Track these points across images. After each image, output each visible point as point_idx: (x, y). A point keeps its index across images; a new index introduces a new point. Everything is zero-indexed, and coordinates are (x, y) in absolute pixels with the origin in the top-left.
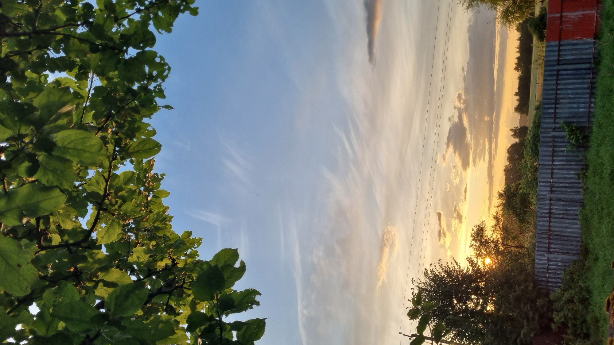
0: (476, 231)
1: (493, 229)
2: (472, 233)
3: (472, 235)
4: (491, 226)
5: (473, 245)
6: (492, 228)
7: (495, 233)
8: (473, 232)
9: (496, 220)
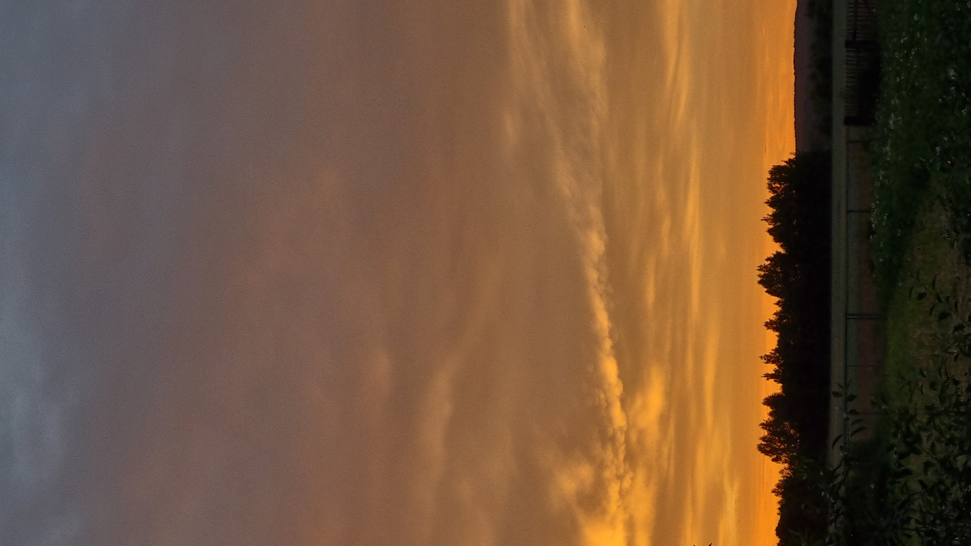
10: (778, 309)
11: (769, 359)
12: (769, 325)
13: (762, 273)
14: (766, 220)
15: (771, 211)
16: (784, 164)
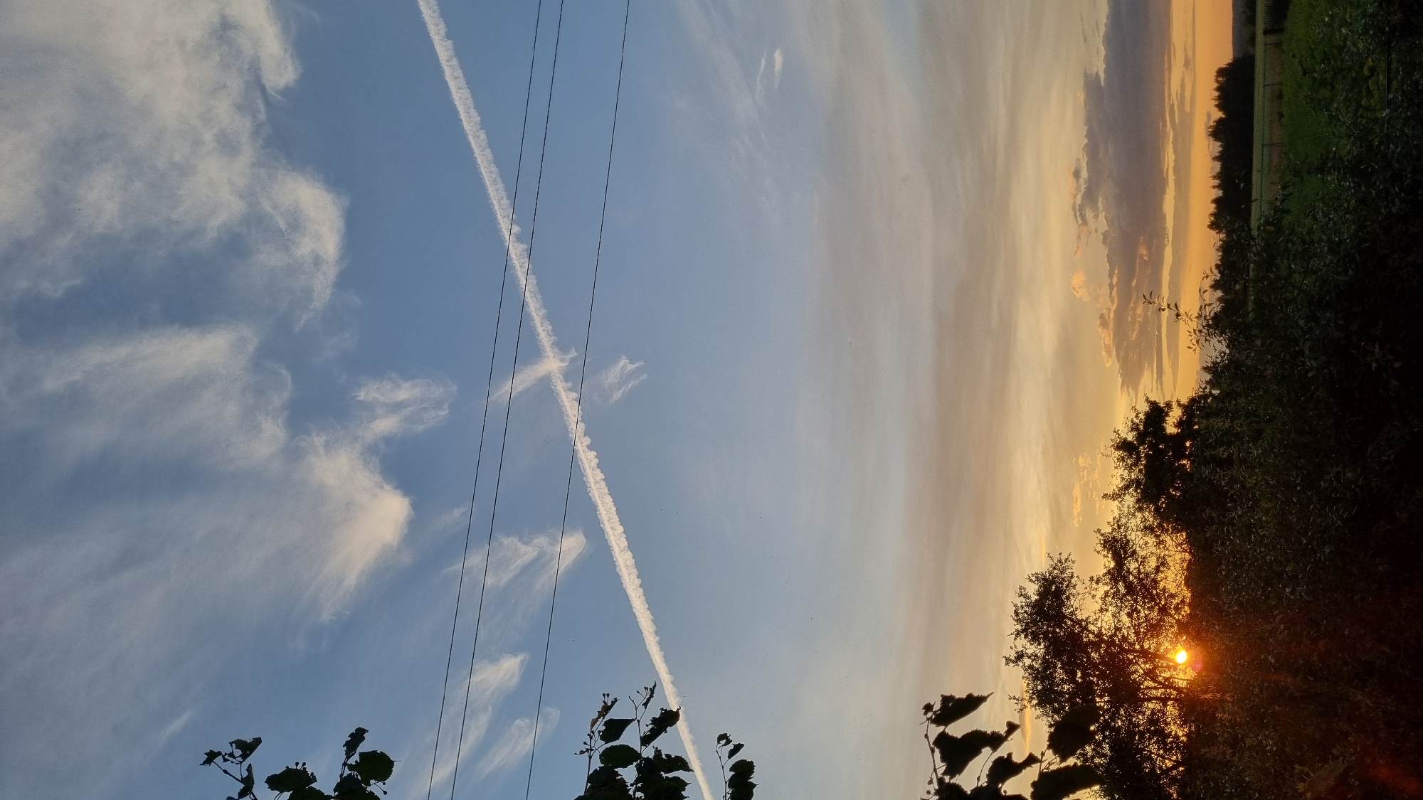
0: (1034, 598)
1: (1103, 589)
2: (1016, 606)
3: (1016, 613)
4: (1092, 579)
5: (1020, 656)
6: (1094, 586)
7: (1110, 608)
8: (1020, 601)
9: (1112, 554)
10: (1221, 149)
11: (1214, 177)
12: (1216, 159)
13: (1211, 130)
14: (1214, 99)
15: (1217, 94)
16: (1224, 66)
